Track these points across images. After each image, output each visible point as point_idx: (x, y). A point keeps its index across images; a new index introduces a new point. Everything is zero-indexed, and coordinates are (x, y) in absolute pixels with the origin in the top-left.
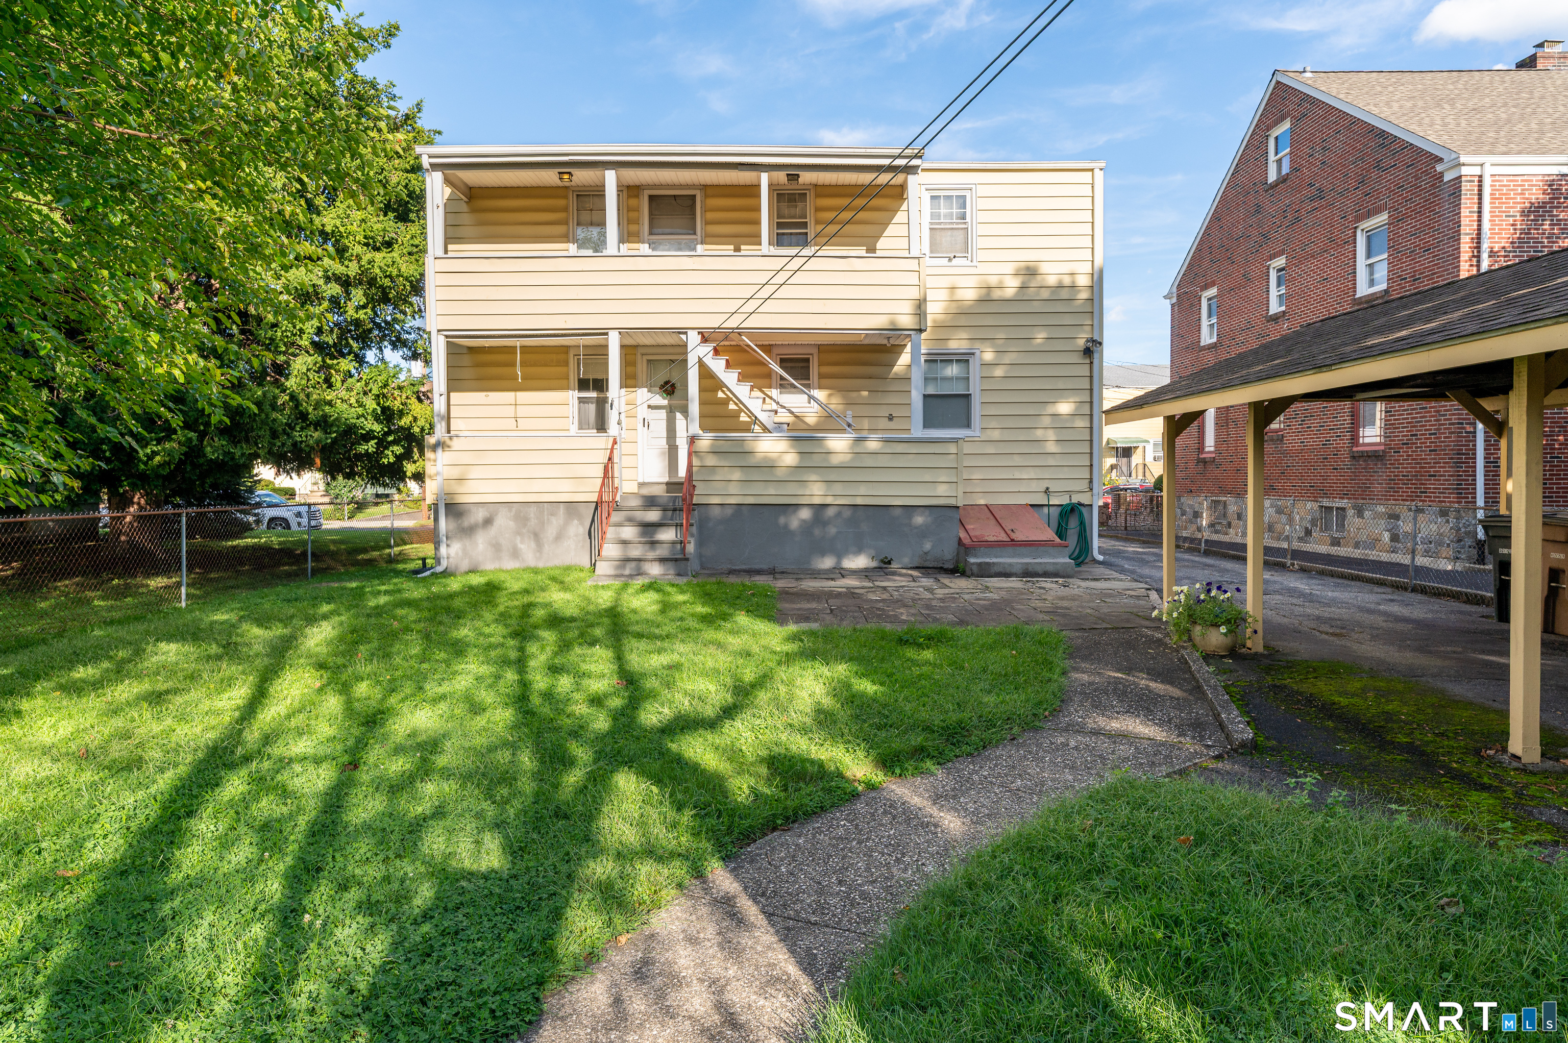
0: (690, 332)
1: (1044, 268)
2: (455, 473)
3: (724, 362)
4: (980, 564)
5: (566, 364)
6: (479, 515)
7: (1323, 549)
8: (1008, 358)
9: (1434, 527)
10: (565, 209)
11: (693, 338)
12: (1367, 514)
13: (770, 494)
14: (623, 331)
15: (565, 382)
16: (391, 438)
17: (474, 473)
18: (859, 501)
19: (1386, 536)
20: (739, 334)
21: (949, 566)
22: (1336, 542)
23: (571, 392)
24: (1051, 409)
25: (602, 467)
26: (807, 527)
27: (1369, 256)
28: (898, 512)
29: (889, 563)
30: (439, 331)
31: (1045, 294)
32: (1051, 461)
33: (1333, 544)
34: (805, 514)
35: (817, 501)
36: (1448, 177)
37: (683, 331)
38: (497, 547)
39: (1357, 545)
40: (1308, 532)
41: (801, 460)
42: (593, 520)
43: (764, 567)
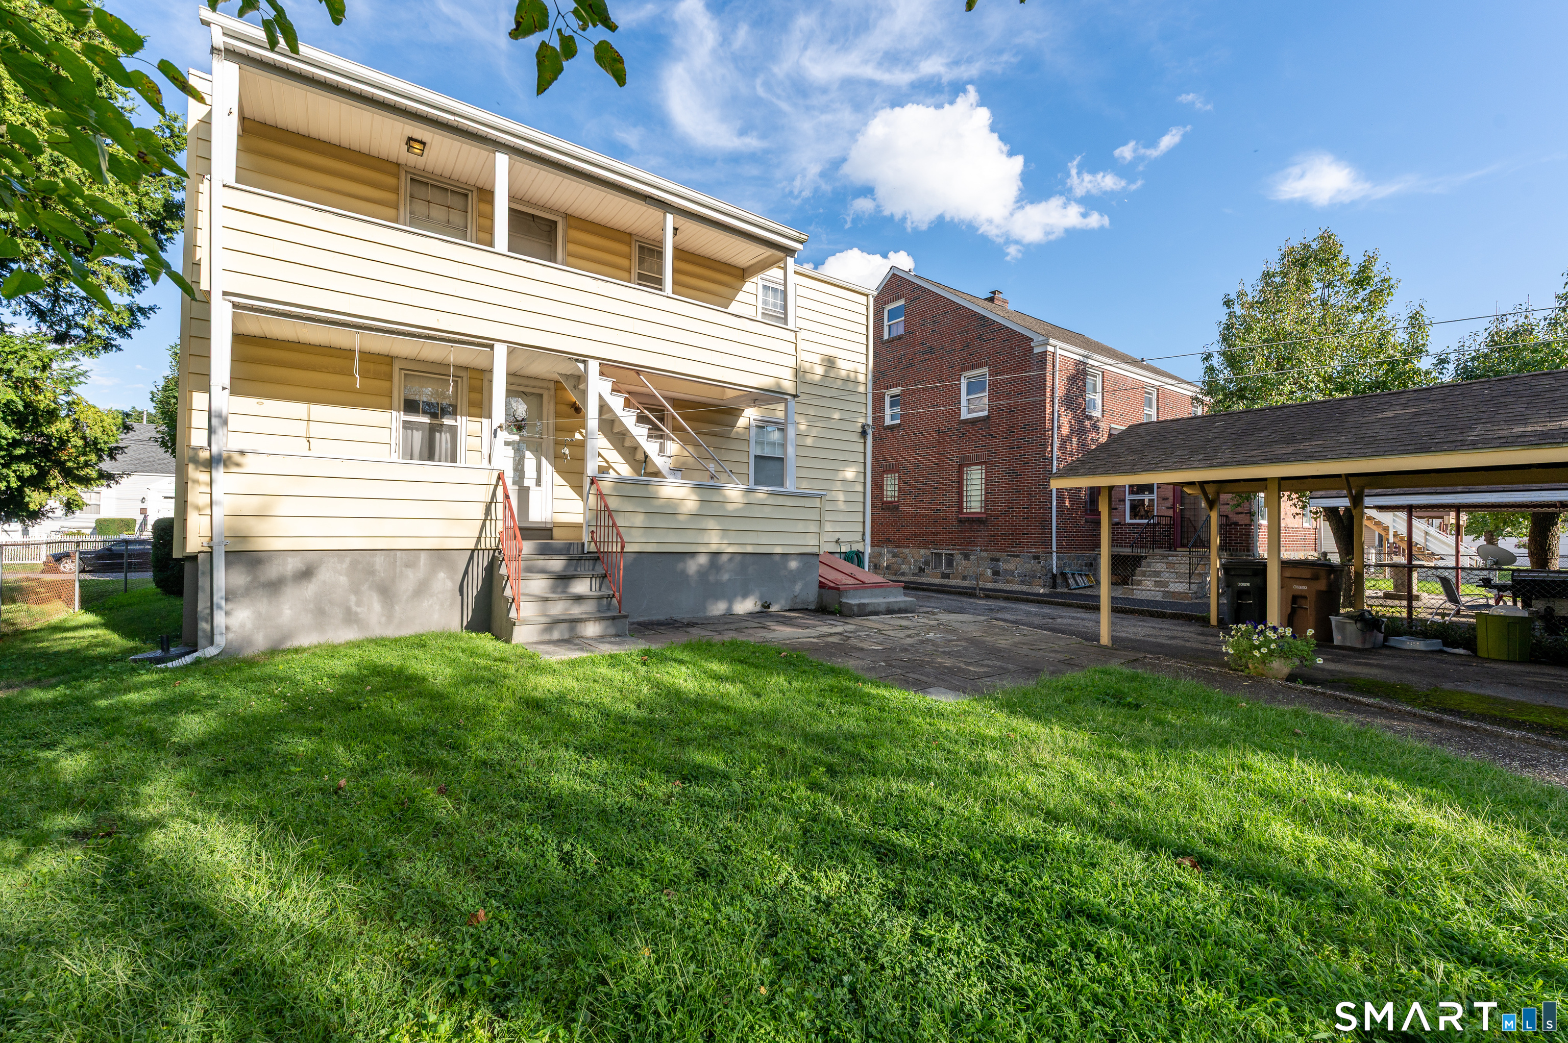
0: (591, 362)
1: (840, 364)
2: (249, 505)
3: (622, 400)
4: (859, 605)
5: (390, 378)
6: (292, 565)
7: (937, 581)
8: (814, 432)
9: (1029, 566)
10: (396, 191)
11: (594, 367)
12: (972, 557)
13: (672, 542)
14: (514, 348)
15: (386, 400)
16: (19, 451)
17: (283, 507)
18: (749, 549)
19: (989, 572)
20: (638, 372)
21: (812, 607)
22: (946, 576)
23: (394, 413)
24: (841, 476)
25: (482, 508)
26: (703, 574)
27: (968, 394)
28: (777, 558)
29: (768, 607)
30: (225, 293)
31: (839, 383)
32: (841, 517)
33: (943, 577)
34: (703, 560)
35: (713, 548)
36: (1036, 350)
37: (584, 359)
38: (320, 613)
39: (964, 578)
40: (921, 570)
41: (701, 507)
42: (466, 572)
43: (662, 618)
